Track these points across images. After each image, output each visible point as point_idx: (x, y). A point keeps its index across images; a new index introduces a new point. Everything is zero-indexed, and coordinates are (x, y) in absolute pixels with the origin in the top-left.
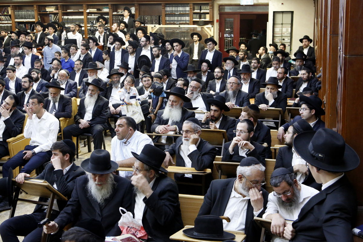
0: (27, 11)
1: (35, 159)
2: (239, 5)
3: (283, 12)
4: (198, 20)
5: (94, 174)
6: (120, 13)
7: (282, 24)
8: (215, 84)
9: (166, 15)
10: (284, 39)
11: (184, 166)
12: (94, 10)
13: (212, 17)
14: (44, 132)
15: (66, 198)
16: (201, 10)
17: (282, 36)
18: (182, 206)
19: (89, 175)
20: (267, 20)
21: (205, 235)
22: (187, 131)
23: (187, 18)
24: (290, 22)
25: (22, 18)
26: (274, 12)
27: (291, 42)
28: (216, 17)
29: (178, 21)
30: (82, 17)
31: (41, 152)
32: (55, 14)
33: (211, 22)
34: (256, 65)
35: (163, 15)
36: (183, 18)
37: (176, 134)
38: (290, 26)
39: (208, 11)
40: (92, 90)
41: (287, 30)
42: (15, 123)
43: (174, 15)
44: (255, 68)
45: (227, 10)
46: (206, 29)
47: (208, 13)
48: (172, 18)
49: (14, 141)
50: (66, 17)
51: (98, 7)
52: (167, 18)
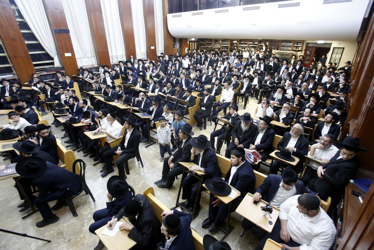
0: (227, 42)
1: (224, 105)
2: (317, 43)
3: (338, 48)
4: (295, 49)
5: (244, 122)
6: (262, 45)
7: (337, 53)
8: (298, 81)
9: (281, 46)
10: (336, 61)
11: (279, 121)
12: (252, 43)
13: (302, 48)
14: (228, 96)
15: (233, 126)
16: (297, 45)
17: (335, 59)
18: (275, 139)
19: (242, 121)
20: (329, 51)
21: (283, 157)
22: (285, 107)
23: (290, 48)
24: (341, 53)
25: (224, 45)
26: (334, 48)
27: (339, 62)
28: (304, 48)
29: (286, 49)
30: (246, 45)
31: (226, 103)
32: (236, 44)
33: (301, 51)
34: (319, 74)
35: (280, 46)
36: (289, 48)
37: (278, 105)
38: (341, 54)
39: (301, 46)
40: (247, 79)
41: (339, 56)
42: (219, 90)
43: (285, 47)
44: (318, 75)
45: (310, 45)
46: (298, 54)
47: (300, 47)
48: (284, 48)
49: (218, 97)
50: (240, 45)
51: (253, 42)
52: (281, 48)
